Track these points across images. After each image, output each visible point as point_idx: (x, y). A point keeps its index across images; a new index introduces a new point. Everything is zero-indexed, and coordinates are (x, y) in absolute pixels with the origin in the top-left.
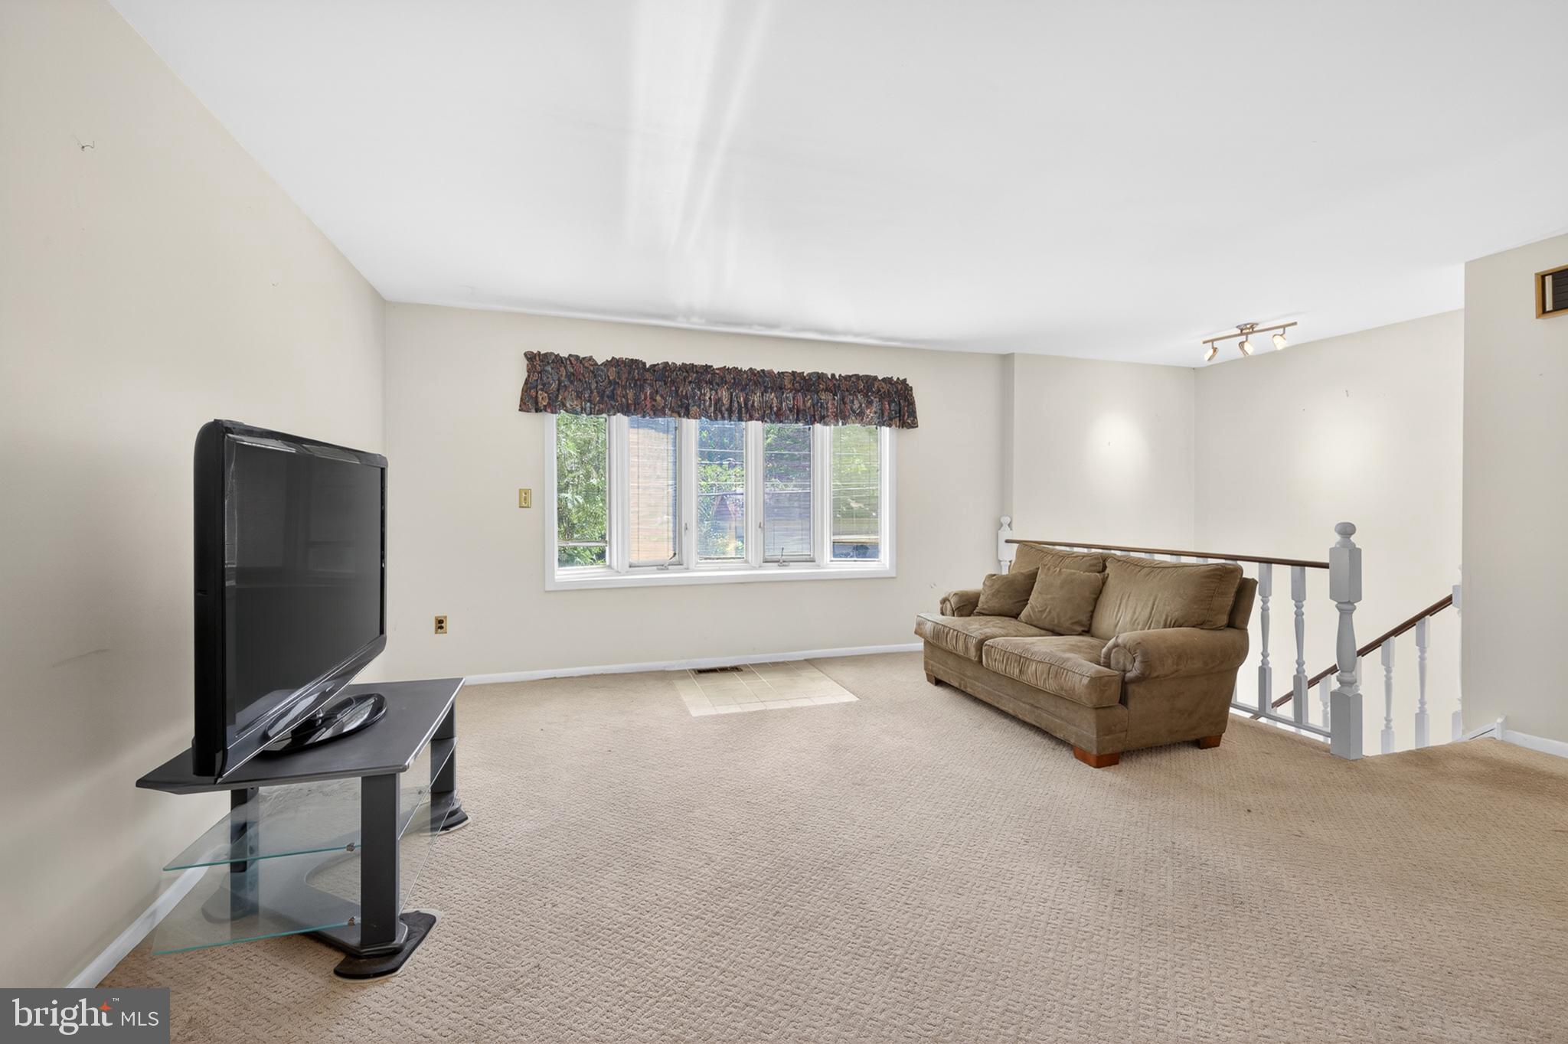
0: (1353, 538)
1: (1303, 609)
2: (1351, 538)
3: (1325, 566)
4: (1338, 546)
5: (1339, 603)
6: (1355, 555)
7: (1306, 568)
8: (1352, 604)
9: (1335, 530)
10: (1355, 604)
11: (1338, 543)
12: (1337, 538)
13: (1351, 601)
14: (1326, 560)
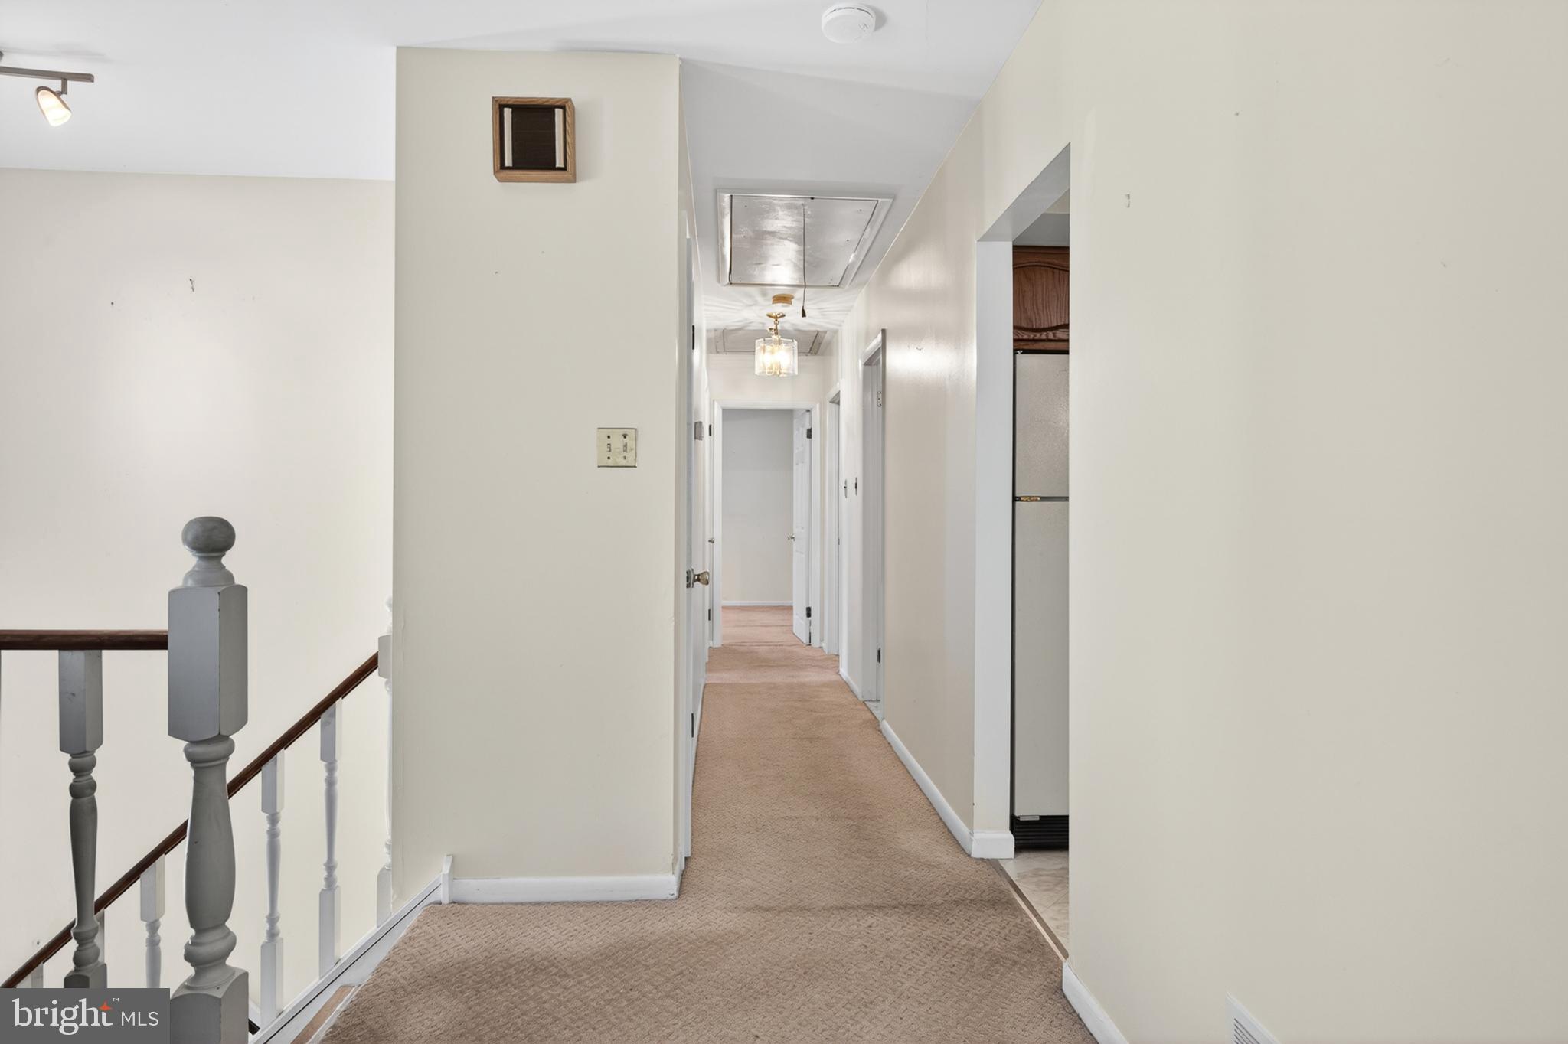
0: (229, 560)
1: (96, 774)
2: (224, 561)
3: (155, 642)
4: (190, 583)
5: (193, 743)
6: (234, 599)
7: (106, 654)
8: (226, 738)
9: (185, 541)
10: (231, 737)
11: (190, 574)
12: (189, 560)
13: (223, 733)
14: (156, 621)
